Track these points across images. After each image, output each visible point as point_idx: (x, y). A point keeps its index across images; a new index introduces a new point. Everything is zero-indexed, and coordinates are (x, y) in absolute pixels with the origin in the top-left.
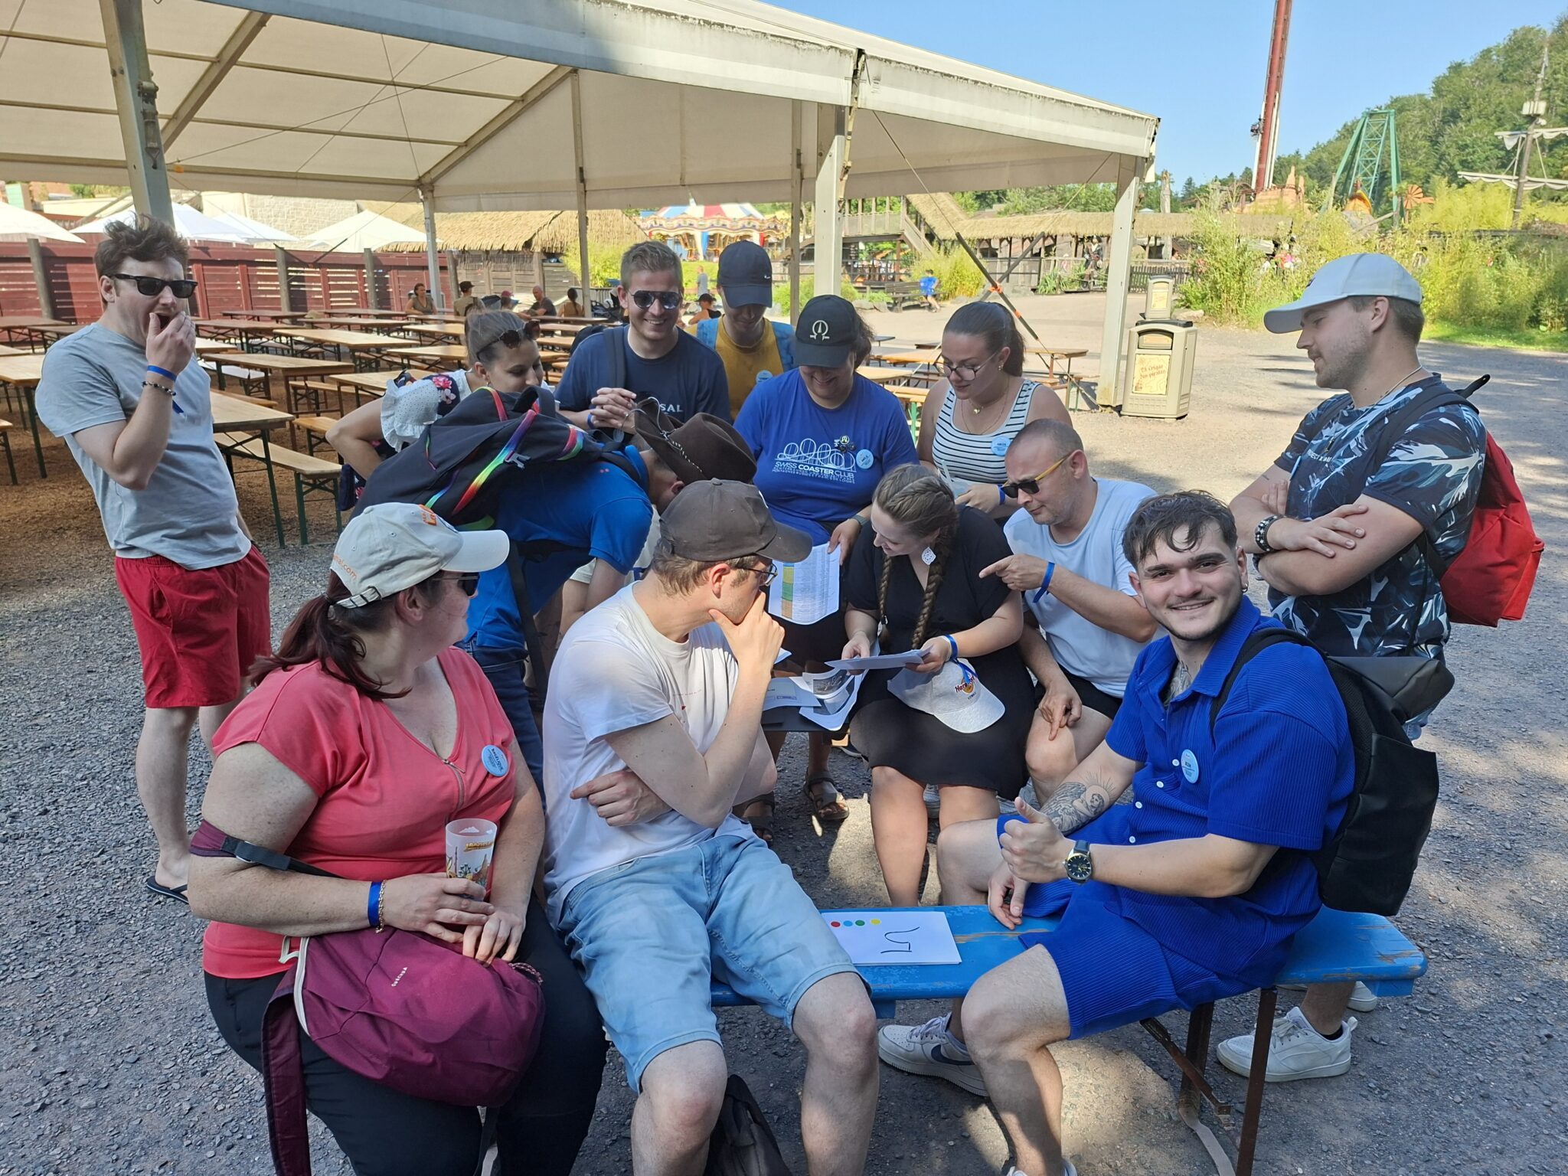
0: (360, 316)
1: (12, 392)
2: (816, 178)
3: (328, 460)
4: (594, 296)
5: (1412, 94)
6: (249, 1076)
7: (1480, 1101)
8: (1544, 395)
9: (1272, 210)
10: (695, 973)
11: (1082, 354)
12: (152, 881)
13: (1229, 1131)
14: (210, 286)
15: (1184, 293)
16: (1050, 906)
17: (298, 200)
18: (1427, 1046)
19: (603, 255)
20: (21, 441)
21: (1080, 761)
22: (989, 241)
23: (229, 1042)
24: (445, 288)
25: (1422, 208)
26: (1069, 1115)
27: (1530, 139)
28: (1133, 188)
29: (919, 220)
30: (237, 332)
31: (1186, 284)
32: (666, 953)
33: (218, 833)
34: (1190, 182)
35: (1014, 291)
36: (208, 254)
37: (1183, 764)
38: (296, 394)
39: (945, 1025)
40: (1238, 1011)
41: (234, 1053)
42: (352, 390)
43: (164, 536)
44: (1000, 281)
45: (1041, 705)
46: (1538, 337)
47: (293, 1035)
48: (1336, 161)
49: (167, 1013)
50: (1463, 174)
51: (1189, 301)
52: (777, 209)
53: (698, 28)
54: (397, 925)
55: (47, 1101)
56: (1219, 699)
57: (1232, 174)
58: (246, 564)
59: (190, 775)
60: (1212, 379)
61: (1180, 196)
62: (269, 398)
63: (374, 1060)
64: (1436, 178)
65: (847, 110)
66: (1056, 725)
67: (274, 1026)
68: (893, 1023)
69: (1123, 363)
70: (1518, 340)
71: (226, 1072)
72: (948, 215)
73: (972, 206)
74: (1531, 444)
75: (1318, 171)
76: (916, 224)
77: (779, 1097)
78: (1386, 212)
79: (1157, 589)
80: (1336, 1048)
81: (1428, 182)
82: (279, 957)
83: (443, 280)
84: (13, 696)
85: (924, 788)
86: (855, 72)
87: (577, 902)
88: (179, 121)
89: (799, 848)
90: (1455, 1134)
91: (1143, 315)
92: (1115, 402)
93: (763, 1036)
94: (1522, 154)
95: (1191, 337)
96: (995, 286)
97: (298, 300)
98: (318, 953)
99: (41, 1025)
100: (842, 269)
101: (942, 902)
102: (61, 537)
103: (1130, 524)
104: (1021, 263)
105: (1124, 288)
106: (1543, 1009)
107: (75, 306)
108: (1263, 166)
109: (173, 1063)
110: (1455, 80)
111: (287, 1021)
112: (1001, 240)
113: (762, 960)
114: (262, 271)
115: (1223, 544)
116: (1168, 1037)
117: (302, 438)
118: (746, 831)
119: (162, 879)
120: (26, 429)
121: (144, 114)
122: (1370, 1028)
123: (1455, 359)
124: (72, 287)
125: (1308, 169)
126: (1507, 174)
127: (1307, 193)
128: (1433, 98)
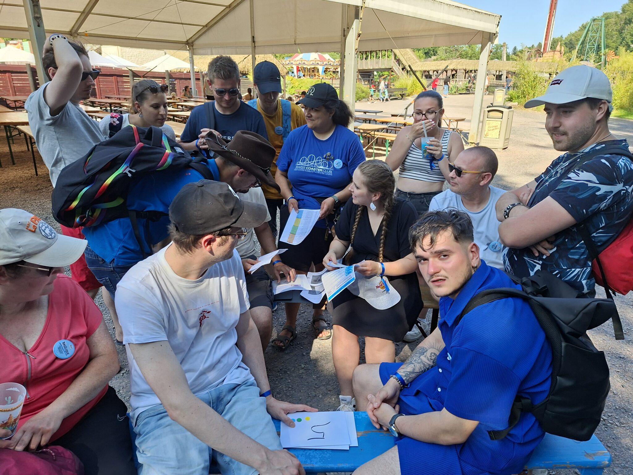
9: (550, 60)
11: (463, 120)
14: (101, 85)
17: (141, 50)
22: (428, 72)
25: (614, 60)
28: (488, 47)
34: (515, 48)
48: (578, 40)
51: (512, 98)
57: (533, 45)
61: (511, 54)
64: (621, 47)
69: (481, 124)
72: (412, 60)
73: (422, 57)
75: (570, 45)
76: (398, 63)
78: (599, 62)
81: (617, 50)
83: (197, 84)
88: (85, 14)
91: (492, 104)
92: (476, 141)
95: (511, 114)
108: (547, 42)
112: (434, 71)
125: (565, 44)
127: (565, 53)
128: (621, 14)
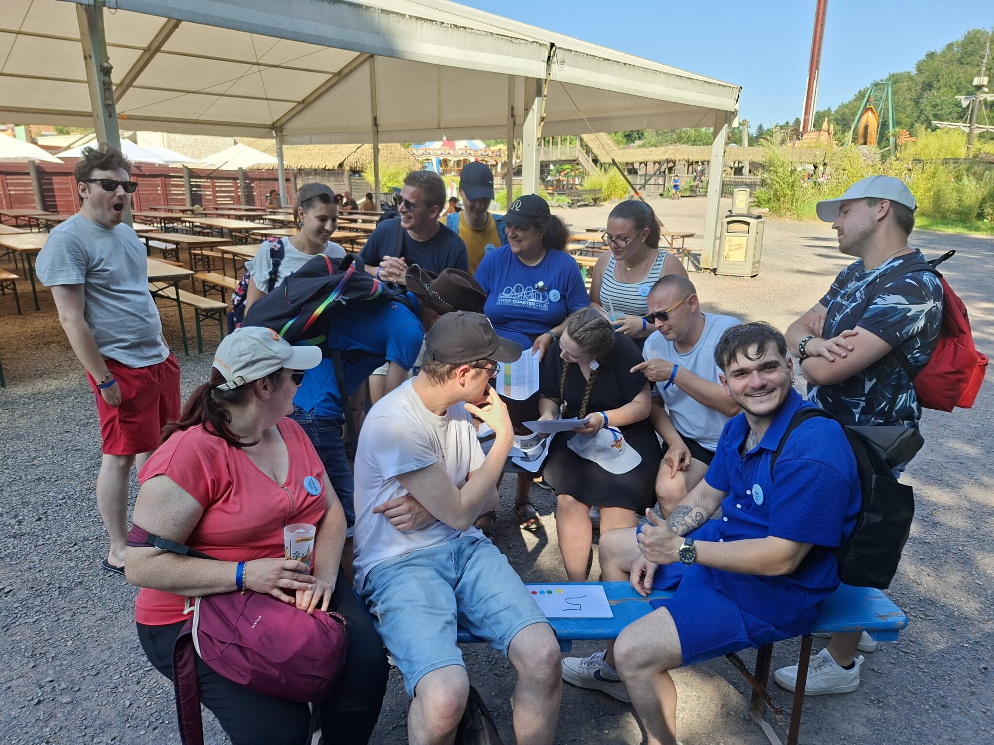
0: (235, 209)
1: (18, 257)
2: (523, 124)
3: (216, 300)
4: (383, 198)
5: (903, 72)
6: (166, 684)
7: (942, 709)
8: (986, 263)
9: (813, 145)
10: (449, 623)
11: (692, 236)
12: (106, 563)
13: (781, 726)
14: (142, 190)
15: (757, 198)
16: (670, 582)
17: (197, 137)
18: (908, 674)
19: (388, 172)
20: (24, 287)
21: (689, 492)
22: (632, 164)
23: (153, 664)
24: (289, 193)
25: (909, 144)
26: (680, 715)
27: (978, 100)
28: (724, 132)
29: (588, 151)
30: (158, 220)
31: (758, 191)
32: (430, 610)
33: (144, 532)
34: (760, 127)
35: (648, 196)
36: (141, 171)
37: (753, 493)
38: (195, 259)
39: (603, 657)
40: (788, 651)
41: (157, 671)
42: (231, 256)
43: (116, 347)
44: (640, 189)
45: (666, 456)
46: (983, 227)
47: (192, 658)
48: (854, 114)
49: (115, 645)
50: (935, 123)
51: (759, 202)
52: (498, 143)
53: (450, 29)
54: (254, 589)
55: (42, 698)
56: (775, 453)
57: (787, 122)
58: (166, 365)
59: (130, 497)
60: (774, 252)
61: (754, 135)
62: (178, 261)
63: (242, 673)
64: (917, 125)
65: (544, 81)
66: (675, 469)
67: (180, 653)
68: (570, 656)
69: (718, 242)
70: (969, 228)
71: (152, 682)
72: (607, 147)
73: (622, 142)
74: (977, 295)
75: (843, 121)
76: (587, 153)
77: (498, 701)
78: (885, 147)
79: (738, 384)
80: (851, 675)
81: (912, 128)
82: (183, 610)
83: (288, 188)
84: (19, 447)
85: (590, 508)
86: (549, 57)
87: (374, 578)
88: (124, 87)
89: (511, 546)
90: (925, 729)
91: (730, 211)
92: (712, 266)
93: (488, 663)
94: (972, 110)
95: (761, 225)
96: (636, 193)
97: (196, 199)
98: (206, 608)
99: (38, 651)
100: (539, 181)
101: (602, 579)
102: (49, 347)
103: (720, 343)
104: (653, 178)
105: (718, 194)
106: (982, 652)
107: (58, 203)
108: (807, 117)
109: (119, 676)
110: (930, 63)
111: (188, 650)
112: (641, 163)
113: (489, 614)
114: (174, 181)
115: (779, 355)
116: (744, 666)
117: (199, 286)
118: (479, 534)
119: (112, 561)
120: (26, 280)
121: (104, 83)
122: (872, 662)
123: (929, 240)
124: (55, 191)
125: (836, 119)
126: (963, 122)
127: (835, 134)
128: (916, 75)
